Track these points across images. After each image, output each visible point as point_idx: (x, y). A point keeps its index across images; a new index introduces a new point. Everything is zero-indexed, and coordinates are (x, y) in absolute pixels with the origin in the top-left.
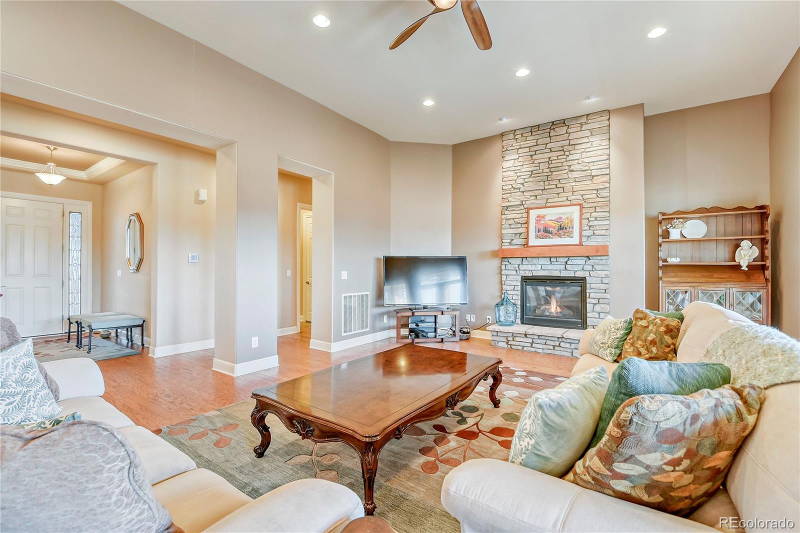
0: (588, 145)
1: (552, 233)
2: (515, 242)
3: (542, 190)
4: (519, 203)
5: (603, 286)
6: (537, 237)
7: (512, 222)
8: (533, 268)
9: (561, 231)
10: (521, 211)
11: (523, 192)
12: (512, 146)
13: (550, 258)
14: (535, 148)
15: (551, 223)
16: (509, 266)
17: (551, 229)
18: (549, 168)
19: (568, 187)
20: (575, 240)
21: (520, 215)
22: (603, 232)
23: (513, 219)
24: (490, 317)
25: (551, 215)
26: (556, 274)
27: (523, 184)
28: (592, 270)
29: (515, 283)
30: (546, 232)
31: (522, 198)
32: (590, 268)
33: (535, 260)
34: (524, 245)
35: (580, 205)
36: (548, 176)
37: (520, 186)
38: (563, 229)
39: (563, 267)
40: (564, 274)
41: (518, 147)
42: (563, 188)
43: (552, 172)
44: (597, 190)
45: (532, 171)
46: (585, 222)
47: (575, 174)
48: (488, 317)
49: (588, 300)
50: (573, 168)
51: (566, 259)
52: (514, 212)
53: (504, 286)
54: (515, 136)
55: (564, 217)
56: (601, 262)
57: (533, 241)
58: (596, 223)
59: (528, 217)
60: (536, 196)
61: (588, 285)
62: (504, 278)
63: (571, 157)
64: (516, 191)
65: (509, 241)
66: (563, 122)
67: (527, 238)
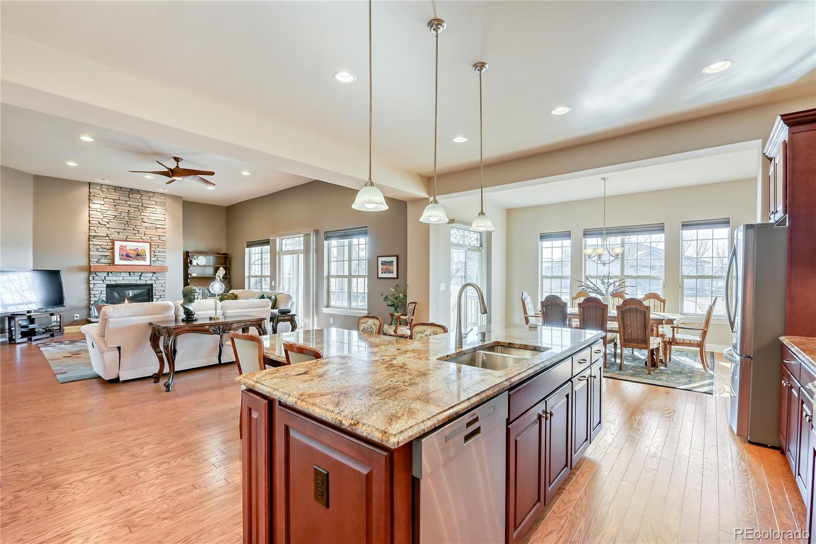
0: (154, 210)
1: (132, 258)
2: (102, 261)
3: (123, 229)
4: (105, 235)
5: (163, 288)
6: (121, 259)
7: (99, 247)
8: (117, 278)
9: (138, 257)
10: (107, 241)
11: (108, 228)
12: (99, 194)
13: (129, 273)
14: (118, 202)
15: (131, 252)
16: (97, 277)
17: (131, 255)
18: (128, 216)
19: (141, 231)
20: (147, 262)
21: (106, 244)
22: (163, 259)
23: (100, 245)
24: (78, 315)
25: (130, 246)
26: (134, 282)
27: (108, 223)
28: (157, 280)
29: (102, 289)
30: (128, 257)
31: (108, 232)
32: (155, 278)
33: (119, 274)
34: (110, 264)
35: (150, 243)
36: (127, 222)
37: (106, 224)
38: (139, 255)
39: (138, 278)
40: (139, 282)
41: (105, 197)
42: (138, 231)
43: (130, 220)
44: (159, 236)
45: (116, 216)
46: (152, 253)
47: (146, 225)
48: (75, 315)
49: (154, 297)
50: (144, 220)
51: (141, 274)
52: (101, 241)
53: (91, 292)
54: (101, 188)
55: (140, 249)
56: (162, 276)
57: (118, 261)
58: (158, 254)
59: (113, 245)
60: (119, 233)
61: (154, 289)
62: (92, 286)
63: (143, 214)
64: (102, 226)
65: (97, 260)
66: (138, 191)
67: (113, 259)
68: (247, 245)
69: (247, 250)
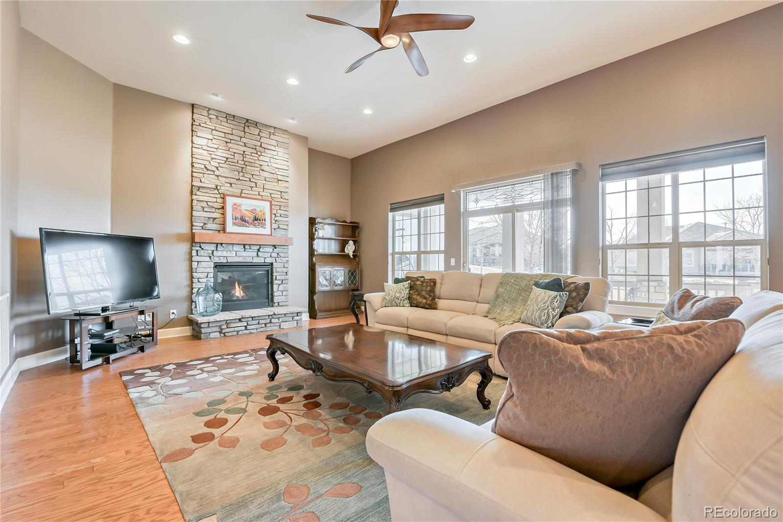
0: (275, 153)
1: (248, 223)
2: (209, 226)
3: (237, 180)
4: (214, 186)
5: (285, 270)
6: (234, 224)
7: (205, 204)
8: (229, 254)
9: (256, 222)
10: (216, 196)
11: (218, 176)
12: (205, 123)
13: (244, 245)
14: (231, 137)
15: (248, 213)
16: (202, 251)
17: (247, 219)
18: (243, 160)
19: (260, 183)
20: (267, 231)
21: (215, 200)
22: (285, 227)
23: (207, 202)
24: (175, 311)
25: (247, 205)
26: (249, 260)
27: (217, 168)
28: (278, 257)
29: (209, 270)
30: (243, 221)
31: (217, 182)
32: (276, 255)
33: (230, 247)
34: (219, 231)
35: (271, 202)
36: (242, 168)
37: (215, 169)
38: (257, 220)
39: (255, 254)
40: (257, 260)
41: (214, 128)
42: (256, 183)
43: (246, 165)
44: (281, 192)
45: (227, 158)
46: (273, 216)
47: (265, 174)
48: (172, 311)
49: (275, 282)
50: (263, 168)
51: (258, 247)
52: (207, 195)
53: (194, 274)
54: (209, 114)
55: (258, 209)
56: (284, 251)
57: (230, 228)
58: (280, 219)
59: (224, 202)
60: (231, 184)
61: (274, 270)
62: (195, 265)
63: (261, 158)
64: (209, 172)
65: (202, 225)
66: (256, 124)
67: (224, 224)
68: (391, 209)
69: (390, 214)
